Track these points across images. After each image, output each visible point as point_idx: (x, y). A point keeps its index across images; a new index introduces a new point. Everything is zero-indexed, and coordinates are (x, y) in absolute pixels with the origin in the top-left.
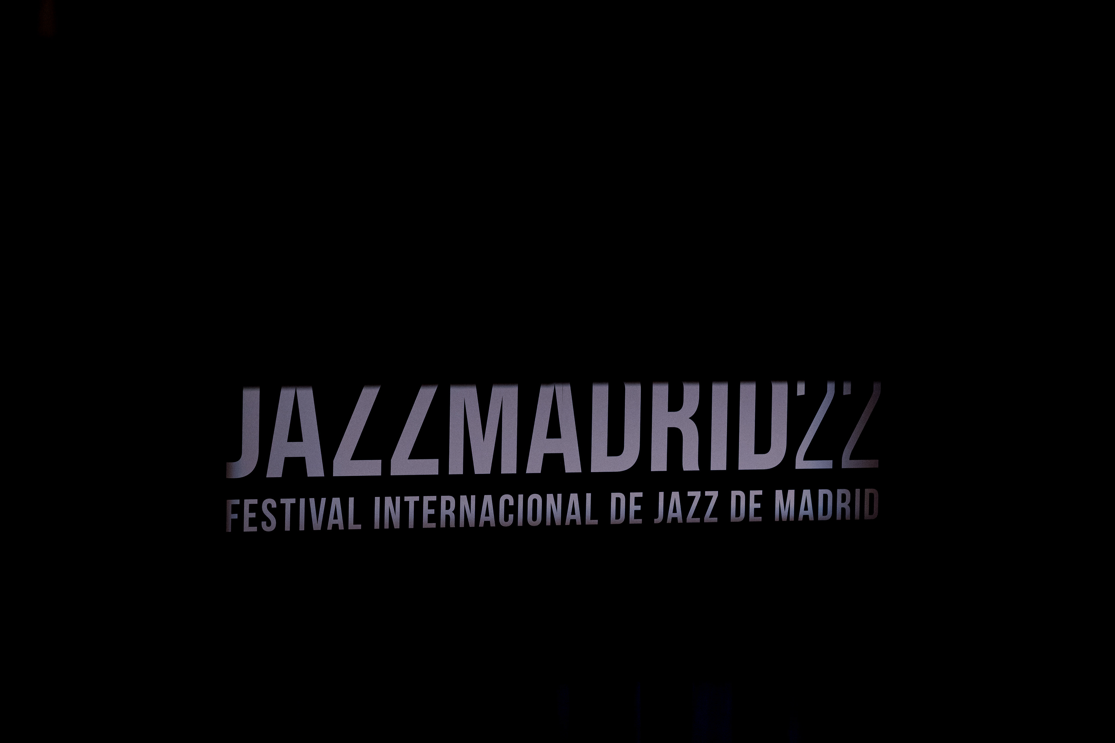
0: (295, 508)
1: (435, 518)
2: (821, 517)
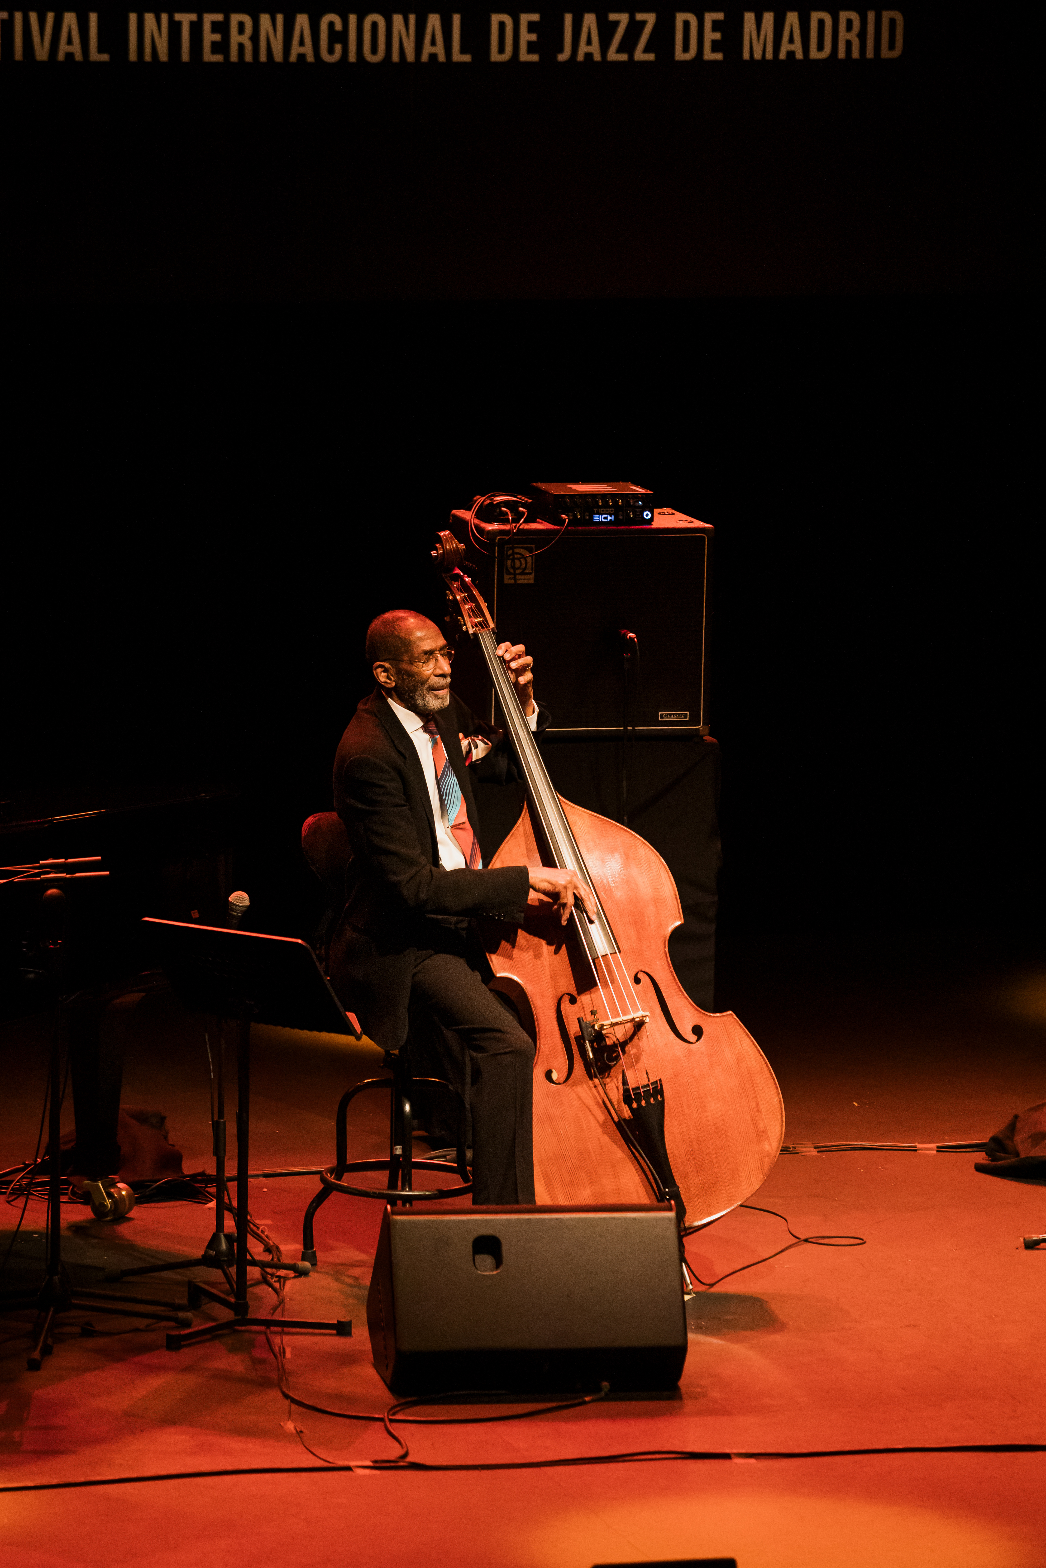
0: (7, 26)
2: (814, 54)
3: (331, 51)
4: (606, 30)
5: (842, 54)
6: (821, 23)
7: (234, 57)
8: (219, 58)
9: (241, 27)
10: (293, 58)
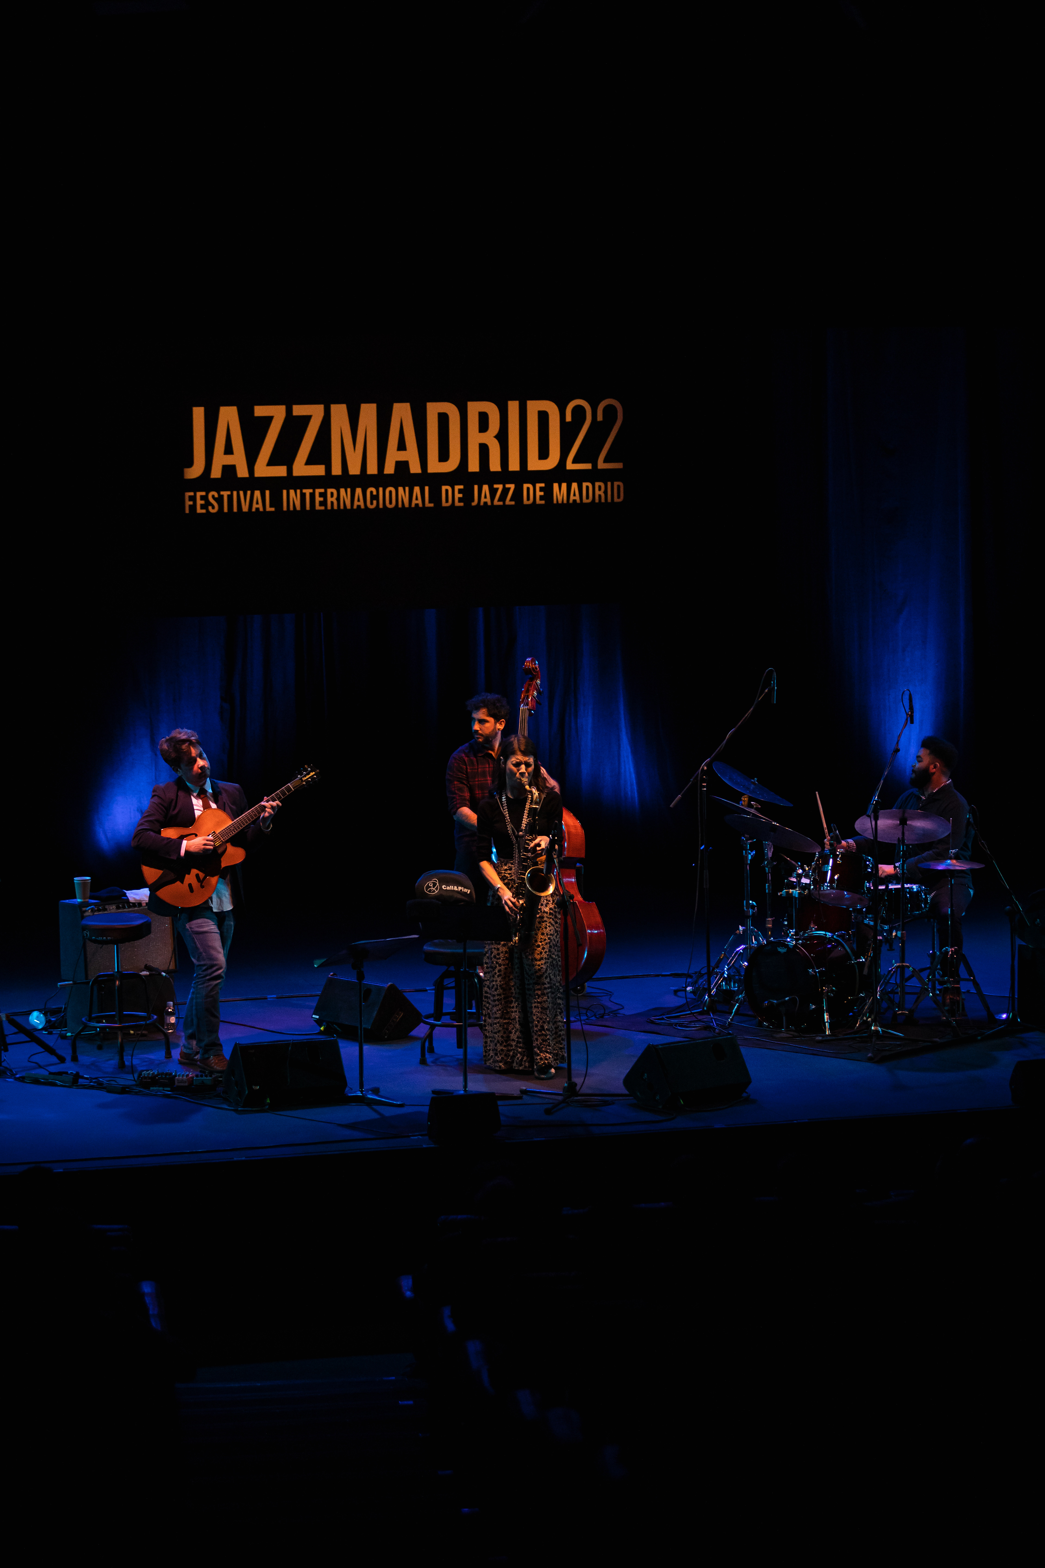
0: (230, 498)
1: (324, 503)
2: (585, 500)
3: (372, 503)
4: (493, 492)
5: (597, 500)
6: (587, 487)
7: (329, 507)
8: (323, 508)
9: (332, 494)
10: (355, 507)
